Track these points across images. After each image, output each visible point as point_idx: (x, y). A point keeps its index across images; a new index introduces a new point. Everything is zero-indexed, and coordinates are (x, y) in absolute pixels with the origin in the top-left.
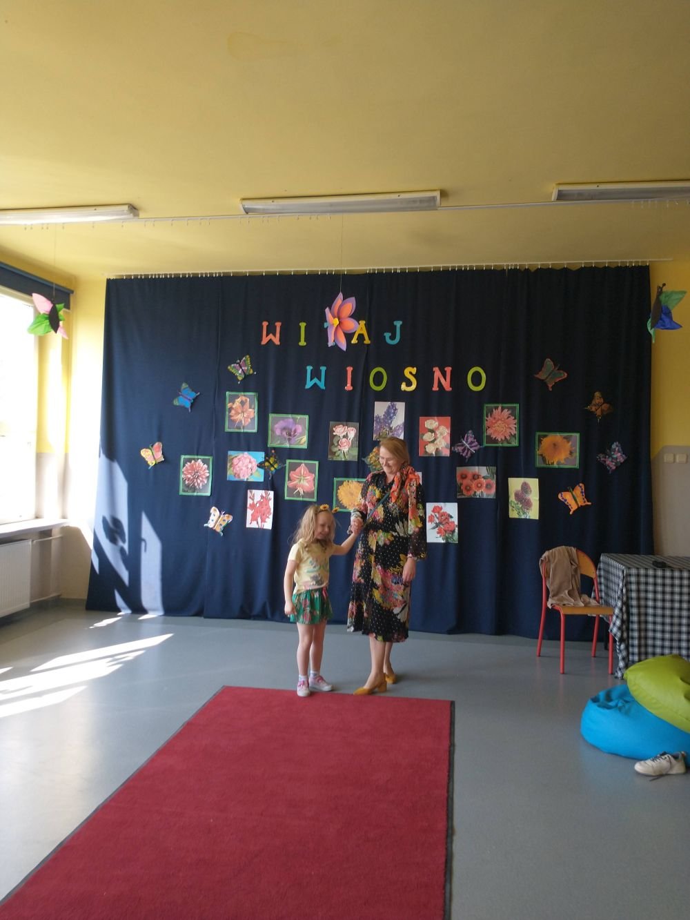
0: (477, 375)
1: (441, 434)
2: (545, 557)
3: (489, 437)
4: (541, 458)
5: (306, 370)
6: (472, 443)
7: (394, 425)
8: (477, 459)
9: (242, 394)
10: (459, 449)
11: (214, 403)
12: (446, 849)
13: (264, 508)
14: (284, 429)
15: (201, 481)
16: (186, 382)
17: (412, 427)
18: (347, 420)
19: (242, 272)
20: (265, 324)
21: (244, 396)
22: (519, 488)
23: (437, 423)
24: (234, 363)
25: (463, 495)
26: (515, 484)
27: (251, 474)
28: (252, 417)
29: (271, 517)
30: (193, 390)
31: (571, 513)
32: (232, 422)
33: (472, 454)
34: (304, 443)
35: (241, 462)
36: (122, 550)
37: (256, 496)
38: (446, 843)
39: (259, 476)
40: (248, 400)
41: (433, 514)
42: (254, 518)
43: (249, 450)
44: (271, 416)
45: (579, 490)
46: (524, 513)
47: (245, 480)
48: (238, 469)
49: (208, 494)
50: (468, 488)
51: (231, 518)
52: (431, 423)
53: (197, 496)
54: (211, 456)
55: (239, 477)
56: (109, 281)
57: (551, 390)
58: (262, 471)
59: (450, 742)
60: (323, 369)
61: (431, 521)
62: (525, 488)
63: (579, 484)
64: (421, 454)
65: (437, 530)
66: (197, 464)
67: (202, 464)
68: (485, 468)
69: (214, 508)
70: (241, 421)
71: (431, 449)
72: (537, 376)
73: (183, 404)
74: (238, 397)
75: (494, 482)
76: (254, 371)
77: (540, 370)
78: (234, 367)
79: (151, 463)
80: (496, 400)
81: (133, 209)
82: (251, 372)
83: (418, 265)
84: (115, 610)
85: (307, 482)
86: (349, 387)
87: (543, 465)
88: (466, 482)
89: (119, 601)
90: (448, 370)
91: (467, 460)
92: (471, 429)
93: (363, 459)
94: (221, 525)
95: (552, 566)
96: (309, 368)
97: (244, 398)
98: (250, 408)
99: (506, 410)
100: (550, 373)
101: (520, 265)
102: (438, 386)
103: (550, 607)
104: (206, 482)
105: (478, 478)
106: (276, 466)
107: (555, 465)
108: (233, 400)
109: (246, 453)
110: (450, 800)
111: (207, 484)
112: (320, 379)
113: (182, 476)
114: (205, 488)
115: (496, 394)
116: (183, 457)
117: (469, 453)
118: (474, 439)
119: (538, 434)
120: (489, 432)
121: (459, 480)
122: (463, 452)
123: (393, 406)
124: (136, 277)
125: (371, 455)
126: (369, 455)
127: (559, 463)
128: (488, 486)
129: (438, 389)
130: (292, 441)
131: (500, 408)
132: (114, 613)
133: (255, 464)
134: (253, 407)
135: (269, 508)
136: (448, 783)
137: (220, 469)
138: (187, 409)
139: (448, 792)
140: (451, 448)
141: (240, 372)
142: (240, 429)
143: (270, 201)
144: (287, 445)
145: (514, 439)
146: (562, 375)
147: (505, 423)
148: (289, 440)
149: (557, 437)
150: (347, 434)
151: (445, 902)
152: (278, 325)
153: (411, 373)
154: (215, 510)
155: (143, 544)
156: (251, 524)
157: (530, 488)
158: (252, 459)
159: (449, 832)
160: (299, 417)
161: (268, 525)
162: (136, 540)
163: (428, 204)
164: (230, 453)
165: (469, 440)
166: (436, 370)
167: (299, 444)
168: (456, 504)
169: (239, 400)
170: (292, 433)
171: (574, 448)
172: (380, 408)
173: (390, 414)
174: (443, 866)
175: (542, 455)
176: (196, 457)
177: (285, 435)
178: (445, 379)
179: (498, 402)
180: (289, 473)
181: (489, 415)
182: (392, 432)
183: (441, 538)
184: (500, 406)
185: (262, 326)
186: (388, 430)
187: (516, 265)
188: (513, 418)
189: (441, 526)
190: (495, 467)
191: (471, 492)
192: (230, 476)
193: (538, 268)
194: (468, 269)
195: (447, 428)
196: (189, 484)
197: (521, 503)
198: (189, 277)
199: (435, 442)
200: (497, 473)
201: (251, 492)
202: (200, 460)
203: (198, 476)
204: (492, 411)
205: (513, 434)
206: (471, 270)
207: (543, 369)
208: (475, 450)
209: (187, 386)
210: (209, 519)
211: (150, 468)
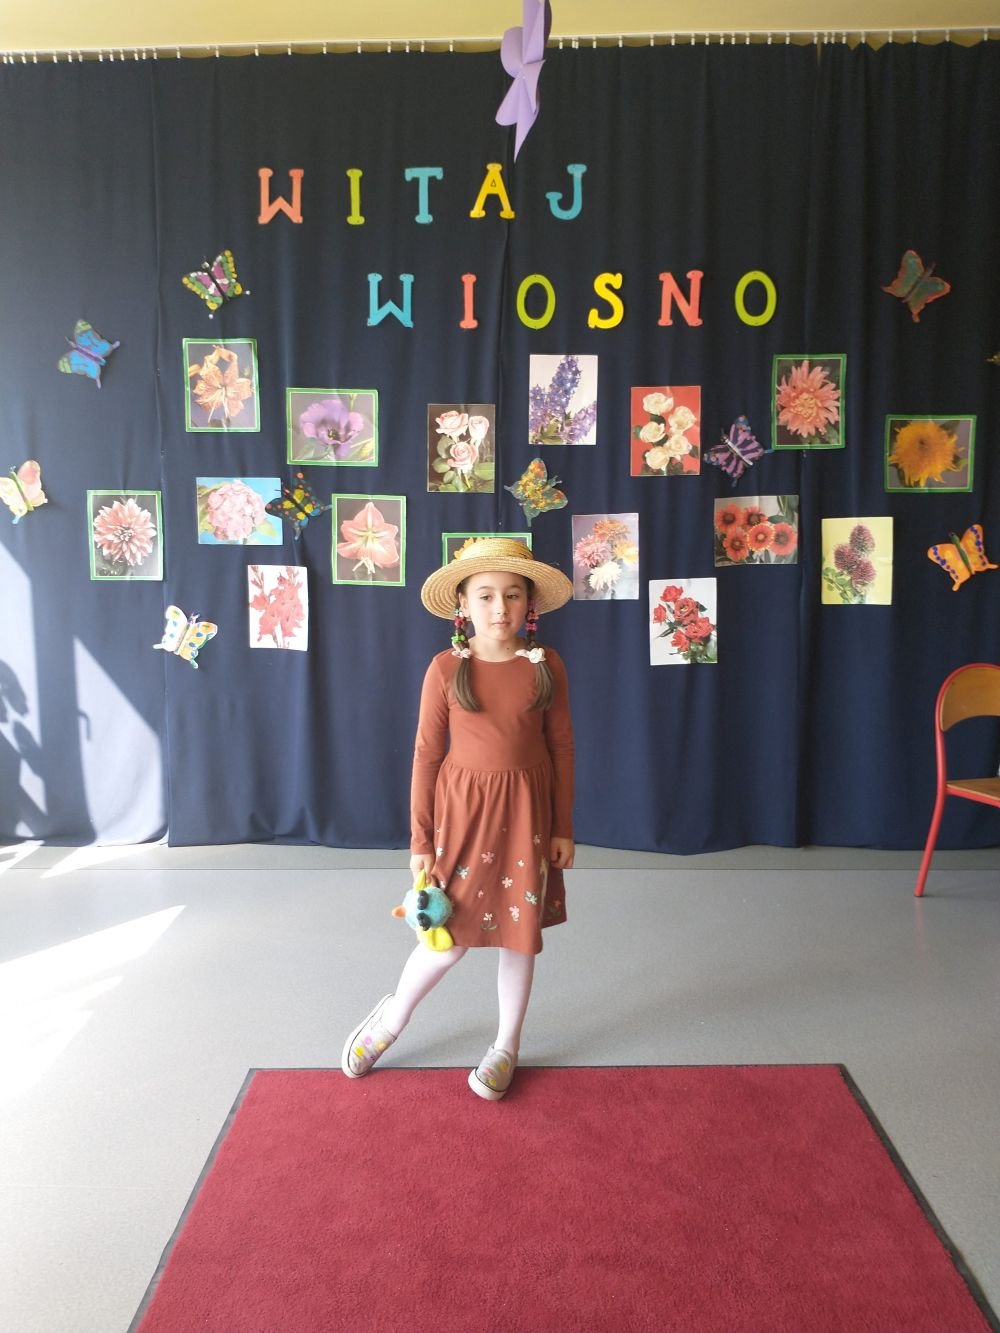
0: (757, 290)
3: (783, 429)
4: (895, 471)
5: (368, 283)
6: (746, 443)
7: (573, 409)
8: (757, 480)
9: (221, 342)
10: (718, 458)
11: (156, 367)
13: (287, 605)
14: (323, 422)
15: (139, 548)
16: (85, 318)
17: (614, 412)
18: (467, 398)
19: (204, 49)
20: (265, 174)
21: (226, 347)
22: (846, 539)
23: (670, 401)
24: (196, 271)
25: (727, 559)
27: (254, 529)
28: (247, 396)
29: (305, 622)
30: (102, 337)
31: (955, 588)
32: (201, 409)
33: (746, 469)
34: (371, 453)
35: (226, 503)
37: (266, 578)
39: (271, 533)
40: (235, 356)
41: (664, 604)
43: (243, 474)
44: (291, 393)
45: (971, 540)
46: (856, 593)
47: (241, 543)
48: (221, 518)
49: (159, 577)
50: (737, 544)
51: (213, 630)
52: (655, 401)
53: (132, 582)
54: (158, 488)
55: (226, 536)
57: (917, 320)
58: (277, 522)
60: (407, 279)
61: (660, 619)
62: (860, 539)
63: (969, 525)
64: (636, 471)
65: (671, 637)
66: (126, 508)
67: (137, 510)
68: (775, 497)
69: (172, 608)
70: (222, 407)
71: (657, 460)
72: (888, 290)
73: (81, 370)
74: (210, 350)
75: (794, 528)
76: (244, 290)
77: (896, 276)
78: (198, 279)
79: (18, 509)
80: (796, 345)
82: (239, 290)
85: (380, 543)
86: (469, 322)
87: (899, 488)
88: (732, 531)
90: (695, 277)
91: (734, 484)
92: (746, 414)
93: (507, 488)
94: (192, 645)
96: (374, 279)
97: (225, 353)
98: (241, 375)
99: (819, 368)
100: (915, 283)
101: (849, 35)
102: (672, 317)
104: (150, 549)
105: (759, 521)
106: (309, 509)
107: (923, 488)
108: (199, 357)
109: (238, 481)
111: (153, 555)
112: (400, 306)
113: (93, 538)
114: (148, 564)
115: (798, 333)
116: (91, 494)
117: (741, 462)
118: (752, 433)
119: (890, 418)
121: (717, 525)
122: (728, 465)
123: (571, 364)
125: (525, 479)
126: (520, 479)
127: (930, 482)
128: (781, 538)
129: (670, 323)
130: (343, 452)
131: (806, 363)
134: (246, 374)
135: (298, 605)
137: (180, 518)
138: (94, 381)
140: (702, 457)
141: (212, 289)
142: (220, 425)
144: (331, 460)
145: (835, 432)
146: (940, 288)
147: (817, 397)
148: (336, 447)
149: (927, 425)
150: (468, 431)
152: (297, 175)
153: (609, 286)
154: (176, 613)
156: (258, 640)
157: (871, 539)
158: (254, 496)
160: (354, 394)
161: (299, 641)
164: (201, 481)
165: (741, 438)
166: (667, 279)
167: (358, 456)
169: (211, 359)
170: (342, 433)
171: (963, 448)
172: (542, 370)
173: (564, 383)
175: (896, 465)
176: (122, 493)
177: (326, 437)
178: (688, 299)
179: (801, 352)
180: (340, 524)
181: (783, 380)
182: (568, 425)
183: (680, 656)
184: (806, 359)
185: (258, 180)
186: (560, 419)
187: (838, 36)
188: (833, 385)
189: (681, 629)
190: (797, 496)
191: (742, 551)
192: (206, 534)
193: (888, 43)
194: (733, 42)
195: (694, 412)
196: (112, 556)
197: (850, 573)
198: (76, 60)
199: (667, 444)
200: (799, 509)
201: (255, 570)
202: (131, 501)
203: (131, 537)
204: (790, 371)
205: (833, 422)
206: (741, 45)
207: (900, 274)
208: (752, 460)
209: (89, 327)
210: (163, 633)
211: (15, 521)
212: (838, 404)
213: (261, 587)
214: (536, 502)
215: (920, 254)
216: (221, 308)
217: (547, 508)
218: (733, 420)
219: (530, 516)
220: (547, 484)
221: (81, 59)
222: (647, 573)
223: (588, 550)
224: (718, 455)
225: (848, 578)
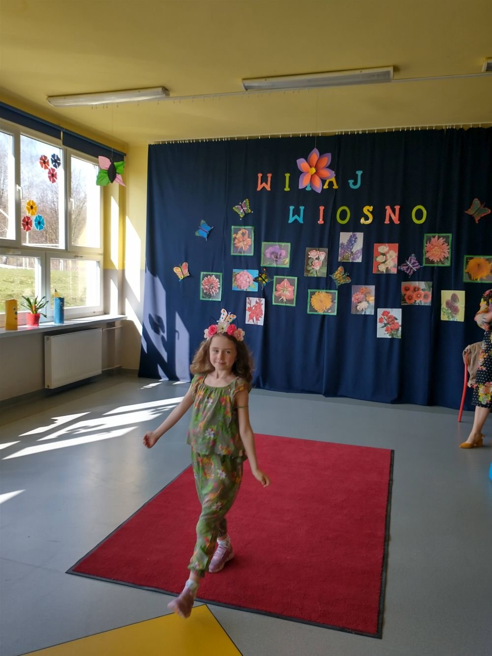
0: (419, 212)
1: (391, 257)
2: (468, 350)
3: (427, 259)
4: (467, 275)
5: (289, 209)
6: (414, 263)
7: (354, 250)
8: (419, 276)
9: (243, 227)
10: (404, 268)
11: (223, 234)
12: (384, 549)
13: (258, 311)
14: (272, 253)
15: (214, 291)
16: (204, 220)
17: (368, 252)
18: (319, 246)
19: (244, 137)
20: (260, 175)
21: (245, 229)
22: (449, 298)
23: (388, 248)
24: (237, 205)
25: (406, 303)
26: (446, 295)
27: (249, 286)
28: (250, 244)
29: (263, 316)
30: (208, 225)
32: (236, 248)
33: (414, 272)
34: (287, 263)
35: (242, 278)
36: (163, 338)
37: (252, 302)
38: (384, 545)
39: (254, 287)
40: (247, 232)
41: (383, 317)
42: (251, 318)
43: (247, 268)
44: (264, 244)
46: (453, 317)
47: (245, 290)
48: (240, 282)
49: (220, 300)
50: (410, 297)
51: (235, 317)
52: (383, 248)
53: (212, 301)
54: (221, 272)
55: (241, 288)
56: (150, 146)
57: (477, 222)
58: (257, 284)
59: (390, 478)
60: (302, 208)
61: (381, 322)
62: (454, 298)
64: (374, 272)
65: (385, 328)
66: (212, 278)
67: (215, 278)
68: (424, 282)
69: (223, 309)
70: (242, 247)
71: (382, 268)
72: (467, 212)
73: (201, 235)
74: (240, 230)
75: (430, 294)
78: (238, 208)
79: (181, 277)
80: (433, 230)
81: (166, 90)
82: (250, 211)
83: (375, 127)
84: (157, 377)
85: (289, 293)
86: (321, 222)
87: (469, 281)
88: (408, 293)
89: (161, 372)
90: (397, 208)
91: (410, 277)
92: (415, 253)
93: (330, 276)
94: (228, 321)
95: (473, 356)
96: (292, 208)
97: (244, 231)
98: (249, 238)
99: (442, 238)
100: (477, 210)
101: (456, 126)
102: (389, 221)
103: (470, 386)
104: (218, 291)
105: (418, 290)
106: (266, 280)
107: (479, 281)
108: (236, 233)
109: (245, 270)
110: (388, 516)
111: (219, 293)
112: (299, 216)
113: (202, 287)
114: (217, 296)
115: (434, 226)
116: (202, 273)
117: (412, 270)
118: (417, 260)
119: (466, 256)
120: (427, 255)
121: (403, 292)
122: (407, 271)
123: (354, 235)
124: (169, 142)
125: (336, 273)
126: (335, 272)
127: (481, 279)
128: (426, 296)
129: (389, 223)
130: (278, 263)
131: (437, 237)
132: (157, 380)
133: (252, 279)
134: (250, 237)
135: (261, 311)
136: (387, 505)
137: (227, 282)
138: (205, 238)
139: (387, 511)
140: (398, 267)
141: (241, 211)
142: (241, 253)
143: (263, 80)
144: (275, 265)
145: (446, 260)
146: (487, 211)
147: (440, 248)
148: (276, 261)
149: (481, 259)
150: (319, 257)
151: (381, 585)
152: (269, 175)
153: (368, 210)
154: (224, 311)
155: (177, 334)
156: (248, 321)
157: (458, 298)
158: (250, 276)
159: (386, 539)
160: (283, 244)
161: (261, 322)
162: (172, 332)
163: (384, 78)
164: (234, 270)
165: (412, 261)
166: (388, 208)
167: (283, 264)
168: (401, 310)
169: (240, 232)
170: (278, 256)
172: (344, 237)
173: (351, 242)
174: (381, 561)
175: (468, 273)
176: (211, 273)
177: (273, 258)
178: (395, 214)
179: (435, 232)
180: (276, 285)
181: (428, 242)
182: (353, 255)
183: (388, 335)
184: (437, 235)
185: (258, 177)
186: (350, 253)
187: (453, 126)
188: (447, 244)
189: (389, 326)
190: (432, 282)
191: (412, 300)
192: (235, 287)
193: (470, 128)
194: (415, 129)
195: (395, 252)
196: (206, 293)
197: (451, 310)
198: (206, 141)
199: (386, 263)
200: (433, 287)
201: (249, 299)
202: (213, 276)
203: (213, 287)
204: (431, 239)
205: (446, 257)
206: (417, 131)
207: (471, 207)
208: (416, 269)
209: (205, 222)
210: (220, 317)
211: (180, 281)
212: (449, 251)
213: (250, 304)
214: (340, 281)
215: (479, 200)
216: (244, 217)
217: (344, 283)
218: (410, 255)
219: (338, 285)
220: (344, 275)
221: (207, 141)
222: (377, 305)
223: (357, 297)
224: (404, 267)
225: (450, 311)
